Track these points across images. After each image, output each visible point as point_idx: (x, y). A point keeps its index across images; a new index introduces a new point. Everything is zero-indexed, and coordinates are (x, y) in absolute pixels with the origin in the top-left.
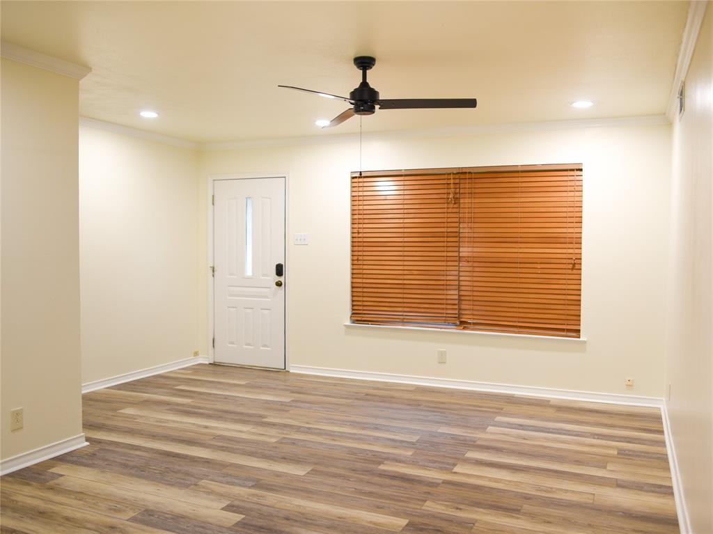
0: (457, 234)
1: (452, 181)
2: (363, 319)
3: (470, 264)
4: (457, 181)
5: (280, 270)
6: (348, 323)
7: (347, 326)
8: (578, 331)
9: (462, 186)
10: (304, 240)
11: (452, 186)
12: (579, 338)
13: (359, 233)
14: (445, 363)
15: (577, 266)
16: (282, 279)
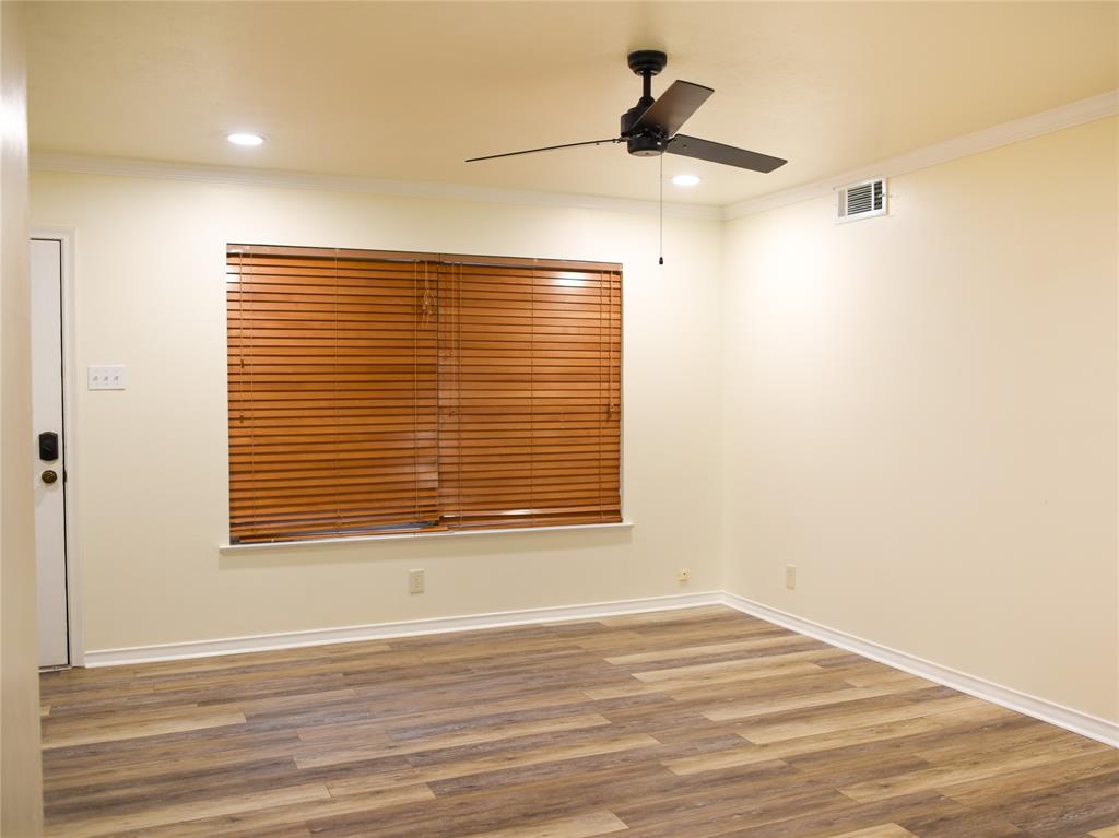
0: (433, 368)
1: (427, 276)
2: (260, 533)
3: (455, 419)
4: (434, 277)
5: (49, 447)
6: (227, 545)
7: (223, 552)
8: (618, 512)
9: (442, 285)
10: (117, 378)
11: (427, 284)
12: (621, 521)
13: (243, 365)
14: (421, 592)
15: (614, 417)
16: (56, 467)
